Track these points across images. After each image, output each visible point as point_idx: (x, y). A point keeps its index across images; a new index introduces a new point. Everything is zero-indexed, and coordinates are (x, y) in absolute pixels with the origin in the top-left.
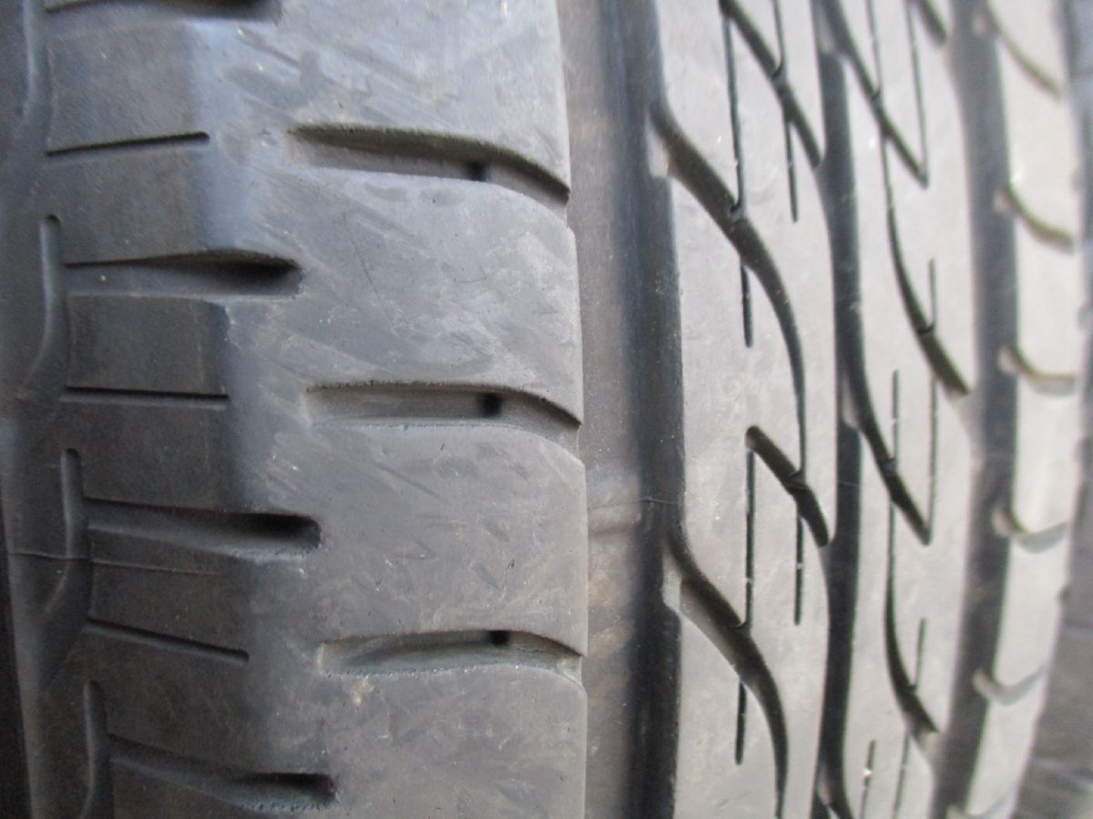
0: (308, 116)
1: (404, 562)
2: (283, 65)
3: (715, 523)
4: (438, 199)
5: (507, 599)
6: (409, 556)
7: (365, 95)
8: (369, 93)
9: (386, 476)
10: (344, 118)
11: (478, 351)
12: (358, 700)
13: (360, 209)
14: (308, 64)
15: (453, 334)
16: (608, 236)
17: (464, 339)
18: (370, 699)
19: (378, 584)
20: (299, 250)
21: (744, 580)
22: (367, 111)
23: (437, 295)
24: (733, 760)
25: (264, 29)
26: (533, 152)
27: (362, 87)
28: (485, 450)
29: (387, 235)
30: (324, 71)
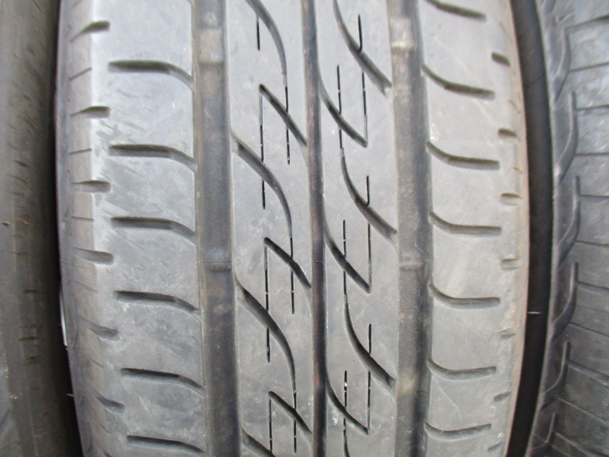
0: (114, 142)
1: (137, 270)
2: (109, 129)
3: (249, 270)
4: (148, 164)
5: (169, 285)
6: (138, 269)
7: (129, 135)
8: (131, 134)
9: (131, 244)
10: (124, 142)
11: (159, 208)
12: (125, 310)
13: (127, 168)
14: (115, 129)
15: (152, 204)
16: (220, 171)
17: (155, 205)
18: (129, 310)
19: (130, 275)
20: (110, 180)
21: (265, 293)
22: (130, 140)
23: (147, 192)
24: (267, 360)
25: (105, 120)
26: (179, 147)
27: (129, 133)
28: (161, 239)
29: (133, 175)
30: (119, 130)
